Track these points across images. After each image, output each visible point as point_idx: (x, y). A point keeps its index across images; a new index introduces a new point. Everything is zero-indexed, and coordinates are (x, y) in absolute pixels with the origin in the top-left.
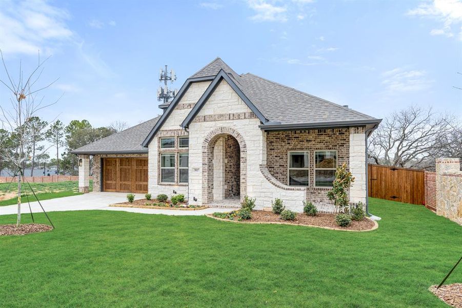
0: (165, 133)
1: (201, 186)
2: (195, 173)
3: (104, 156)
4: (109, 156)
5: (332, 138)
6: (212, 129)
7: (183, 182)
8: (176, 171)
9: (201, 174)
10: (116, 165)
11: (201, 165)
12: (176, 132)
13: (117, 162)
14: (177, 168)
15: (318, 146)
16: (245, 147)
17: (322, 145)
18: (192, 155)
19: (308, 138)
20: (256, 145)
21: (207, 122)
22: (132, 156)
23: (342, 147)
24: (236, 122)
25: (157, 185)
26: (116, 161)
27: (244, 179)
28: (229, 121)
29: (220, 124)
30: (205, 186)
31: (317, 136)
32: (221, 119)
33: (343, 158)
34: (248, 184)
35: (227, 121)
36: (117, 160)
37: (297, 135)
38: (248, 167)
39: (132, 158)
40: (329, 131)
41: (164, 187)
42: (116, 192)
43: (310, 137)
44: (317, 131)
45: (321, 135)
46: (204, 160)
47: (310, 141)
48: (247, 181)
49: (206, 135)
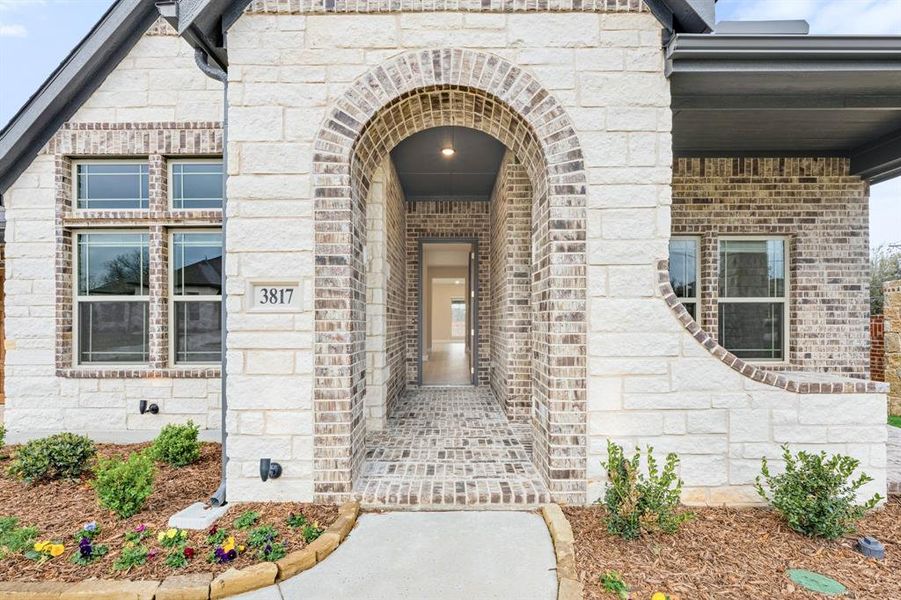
0: (96, 137)
1: (308, 387)
2: (269, 314)
5: (778, 194)
6: (375, 59)
7: (192, 358)
8: (156, 310)
11: (310, 266)
12: (153, 134)
14: (159, 301)
15: (734, 220)
16: (577, 166)
17: (745, 216)
18: (249, 207)
19: (699, 192)
23: (811, 225)
25: (56, 378)
27: (571, 339)
29: (428, 30)
30: (335, 389)
31: (730, 185)
33: (811, 261)
34: (593, 366)
35: (472, 19)
38: (595, 276)
41: (91, 383)
43: (708, 189)
45: (744, 181)
46: (327, 239)
47: (706, 201)
48: (591, 350)
49: (338, 91)
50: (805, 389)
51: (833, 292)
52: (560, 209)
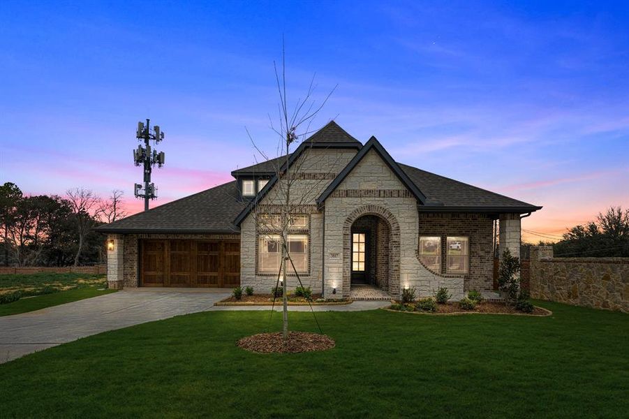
0: (267, 208)
1: (341, 275)
2: (333, 260)
3: (144, 237)
4: (153, 237)
6: (356, 207)
9: (342, 261)
10: (163, 250)
11: (342, 250)
12: (283, 207)
13: (166, 246)
16: (398, 230)
17: (455, 230)
18: (329, 237)
19: (441, 223)
20: (411, 228)
21: (350, 199)
22: (194, 237)
24: (386, 200)
25: (254, 276)
26: (163, 244)
27: (397, 266)
28: (378, 199)
29: (367, 201)
30: (347, 276)
31: (450, 220)
32: (368, 195)
34: (402, 272)
35: (376, 199)
36: (166, 242)
37: (429, 219)
38: (402, 252)
39: (190, 241)
40: (462, 216)
41: (264, 277)
42: (164, 286)
43: (444, 222)
44: (450, 215)
45: (455, 219)
46: (346, 244)
48: (401, 268)
49: (348, 213)
50: (446, 277)
51: (482, 253)
52: (395, 238)
